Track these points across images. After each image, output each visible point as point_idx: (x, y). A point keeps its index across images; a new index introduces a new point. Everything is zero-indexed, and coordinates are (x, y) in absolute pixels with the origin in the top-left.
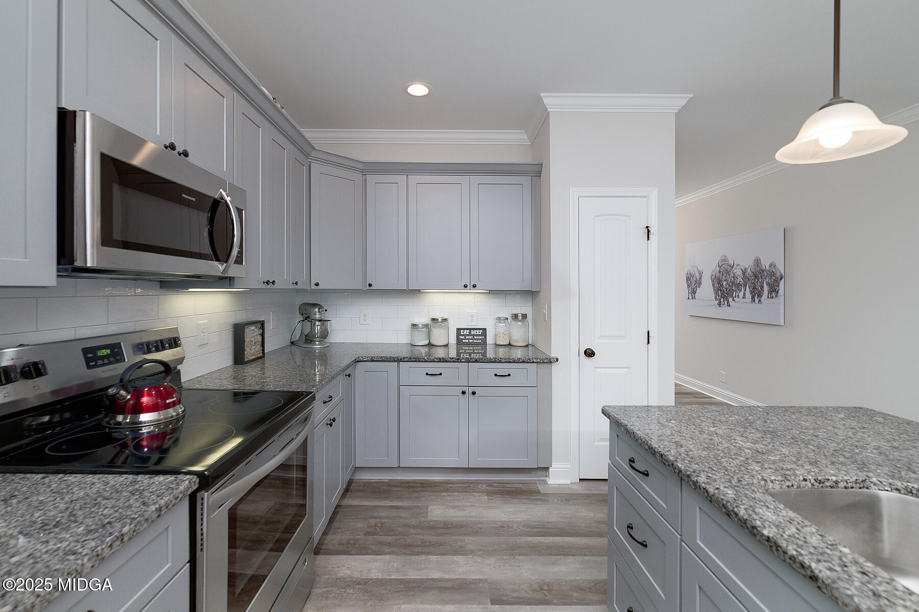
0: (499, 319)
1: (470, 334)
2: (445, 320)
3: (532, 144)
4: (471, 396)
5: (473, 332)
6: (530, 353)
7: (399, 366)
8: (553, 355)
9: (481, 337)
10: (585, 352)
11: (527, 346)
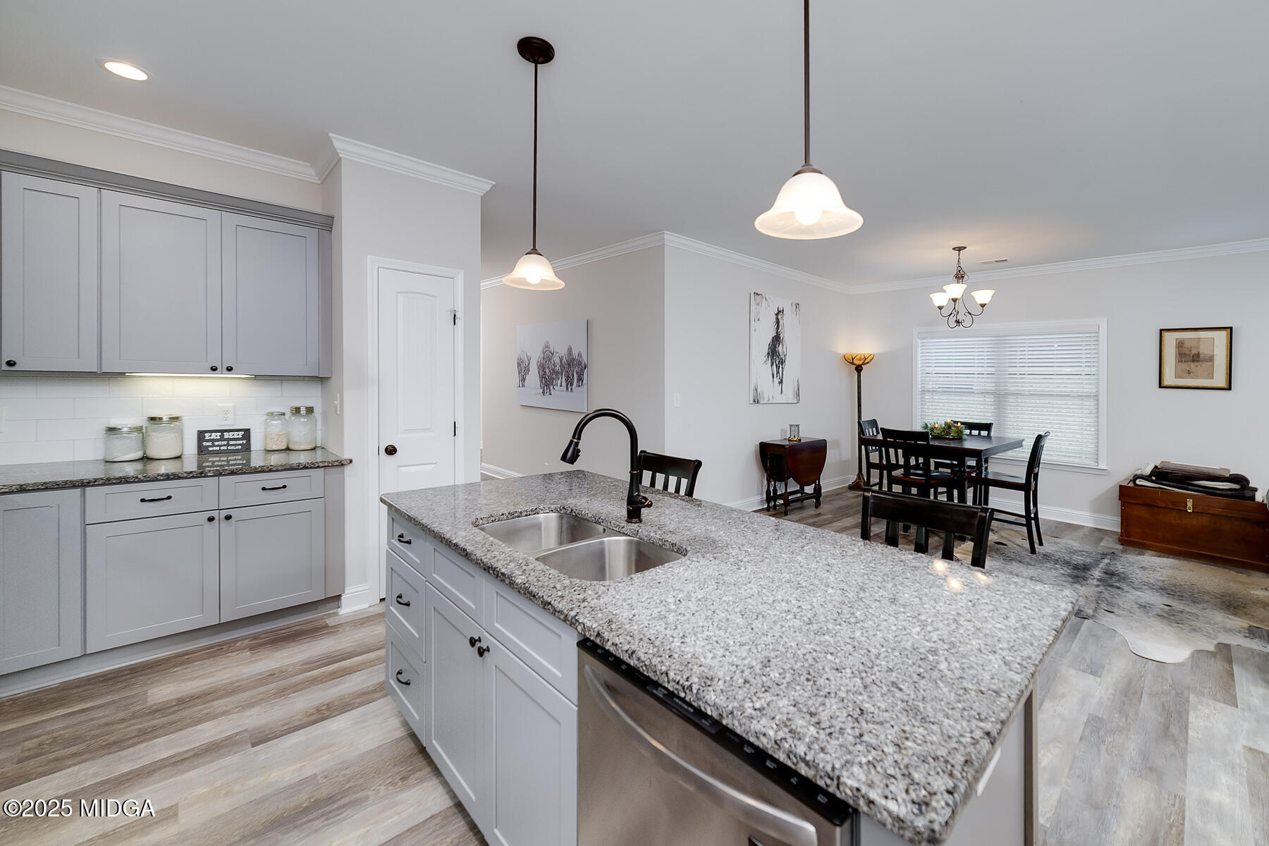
0: (271, 414)
1: (222, 439)
2: (174, 419)
3: (322, 183)
4: (224, 524)
5: (226, 435)
6: (319, 457)
7: (84, 495)
8: (346, 456)
9: (241, 442)
10: (386, 450)
11: (314, 449)
